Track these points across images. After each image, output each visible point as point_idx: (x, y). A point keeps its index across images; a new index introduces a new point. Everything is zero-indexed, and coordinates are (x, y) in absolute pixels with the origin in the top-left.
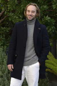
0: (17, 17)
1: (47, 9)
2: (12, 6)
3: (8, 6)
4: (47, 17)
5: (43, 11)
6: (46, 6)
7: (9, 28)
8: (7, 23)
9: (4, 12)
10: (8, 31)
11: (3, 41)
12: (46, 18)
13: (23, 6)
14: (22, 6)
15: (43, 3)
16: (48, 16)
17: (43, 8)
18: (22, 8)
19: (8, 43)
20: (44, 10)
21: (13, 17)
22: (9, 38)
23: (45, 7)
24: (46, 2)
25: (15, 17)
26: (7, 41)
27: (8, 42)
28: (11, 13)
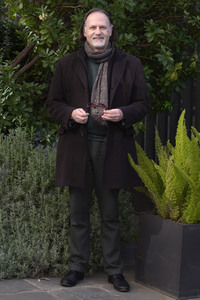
1: (134, 43)
2: (51, 34)
3: (42, 32)
5: (124, 47)
6: (131, 35)
7: (44, 86)
9: (33, 48)
11: (27, 115)
13: (76, 35)
14: (74, 33)
15: (123, 27)
17: (123, 39)
18: (75, 39)
20: (127, 45)
22: (42, 109)
23: (129, 37)
24: (130, 27)
25: (57, 59)
27: (39, 118)
28: (48, 50)
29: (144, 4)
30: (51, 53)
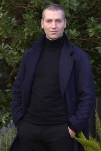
0: (16, 53)
2: (6, 31)
6: (75, 30)
13: (28, 31)
14: (25, 29)
17: (68, 34)
18: (26, 34)
20: (72, 39)
21: (7, 53)
23: (73, 32)
24: (74, 23)
25: (11, 51)
28: (3, 44)
29: (86, 4)
30: (6, 47)
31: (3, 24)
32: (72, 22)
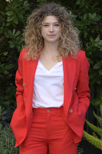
1: (98, 22)
2: (17, 16)
3: (8, 14)
4: (98, 39)
5: (88, 26)
6: (95, 14)
7: (10, 66)
8: (6, 54)
10: (6, 72)
12: (95, 42)
15: (87, 7)
16: (101, 36)
17: (88, 18)
19: (6, 101)
20: (91, 24)
23: (93, 16)
24: (93, 6)
26: (5, 94)
28: (14, 31)
30: (18, 34)
31: (14, 8)
32: (92, 5)
